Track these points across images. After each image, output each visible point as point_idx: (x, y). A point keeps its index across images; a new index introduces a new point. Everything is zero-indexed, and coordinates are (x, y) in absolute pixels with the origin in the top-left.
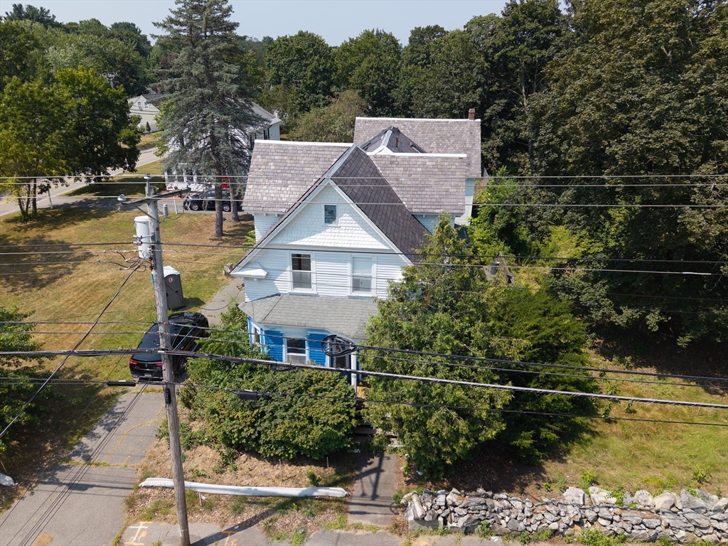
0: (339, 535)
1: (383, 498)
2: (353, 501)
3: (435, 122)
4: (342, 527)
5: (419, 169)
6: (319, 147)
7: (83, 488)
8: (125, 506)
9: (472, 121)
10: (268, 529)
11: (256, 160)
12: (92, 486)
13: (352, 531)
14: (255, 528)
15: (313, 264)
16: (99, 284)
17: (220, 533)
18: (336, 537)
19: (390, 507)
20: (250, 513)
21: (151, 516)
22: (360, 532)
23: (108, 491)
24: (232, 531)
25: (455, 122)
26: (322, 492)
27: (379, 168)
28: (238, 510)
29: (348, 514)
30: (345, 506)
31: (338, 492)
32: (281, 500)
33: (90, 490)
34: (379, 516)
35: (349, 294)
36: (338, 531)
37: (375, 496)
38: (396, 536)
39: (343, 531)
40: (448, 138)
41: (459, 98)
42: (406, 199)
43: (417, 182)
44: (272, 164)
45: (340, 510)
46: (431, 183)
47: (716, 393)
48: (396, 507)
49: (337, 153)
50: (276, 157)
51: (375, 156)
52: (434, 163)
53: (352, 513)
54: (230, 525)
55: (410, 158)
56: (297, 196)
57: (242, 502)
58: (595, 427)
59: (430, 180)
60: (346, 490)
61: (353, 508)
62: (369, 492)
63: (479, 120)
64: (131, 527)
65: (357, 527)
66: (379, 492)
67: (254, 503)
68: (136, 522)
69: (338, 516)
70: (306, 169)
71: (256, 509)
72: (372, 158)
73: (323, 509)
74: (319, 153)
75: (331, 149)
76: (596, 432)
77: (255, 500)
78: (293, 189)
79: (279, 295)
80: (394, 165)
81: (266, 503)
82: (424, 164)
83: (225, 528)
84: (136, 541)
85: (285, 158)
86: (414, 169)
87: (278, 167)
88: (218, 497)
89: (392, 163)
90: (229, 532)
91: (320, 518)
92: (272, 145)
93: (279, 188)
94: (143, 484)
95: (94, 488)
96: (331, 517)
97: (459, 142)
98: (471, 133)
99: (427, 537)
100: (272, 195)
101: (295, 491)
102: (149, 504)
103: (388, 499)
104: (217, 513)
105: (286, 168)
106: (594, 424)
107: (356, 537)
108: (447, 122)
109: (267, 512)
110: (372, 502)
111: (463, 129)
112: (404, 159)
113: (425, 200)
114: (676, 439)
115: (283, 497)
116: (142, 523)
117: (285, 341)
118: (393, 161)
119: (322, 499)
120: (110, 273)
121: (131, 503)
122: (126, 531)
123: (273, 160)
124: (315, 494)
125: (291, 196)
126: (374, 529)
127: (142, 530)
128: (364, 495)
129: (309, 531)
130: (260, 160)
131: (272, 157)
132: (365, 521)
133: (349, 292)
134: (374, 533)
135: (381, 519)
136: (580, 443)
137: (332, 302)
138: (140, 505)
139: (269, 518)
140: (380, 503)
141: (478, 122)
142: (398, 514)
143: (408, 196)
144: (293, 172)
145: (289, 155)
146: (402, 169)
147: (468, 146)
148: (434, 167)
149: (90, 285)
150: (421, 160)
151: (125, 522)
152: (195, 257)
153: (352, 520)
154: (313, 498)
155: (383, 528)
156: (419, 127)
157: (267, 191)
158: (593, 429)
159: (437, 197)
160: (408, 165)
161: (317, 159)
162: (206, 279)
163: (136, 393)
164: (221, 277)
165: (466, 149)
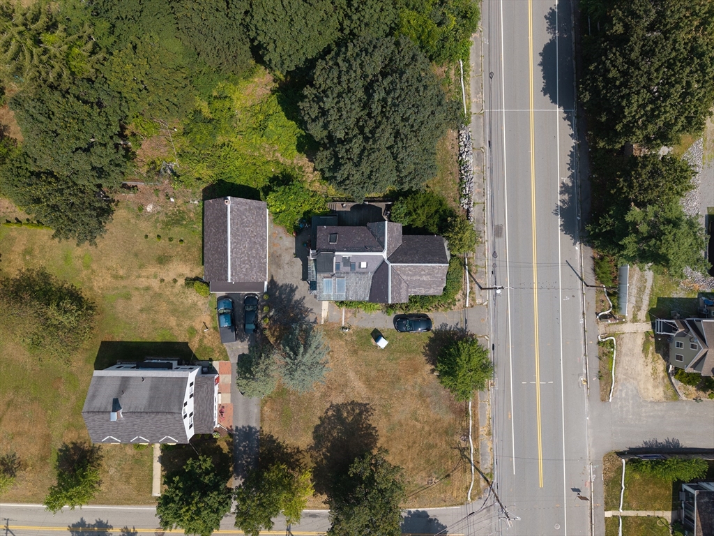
8: (473, 308)
9: (229, 202)
17: (477, 284)
25: (231, 214)
28: (472, 283)
33: (467, 319)
64: (477, 304)
84: (480, 301)
98: (239, 204)
102: (472, 303)
104: (473, 287)
108: (230, 219)
116: (476, 301)
141: (230, 198)
149: (368, 385)
162: (354, 338)
163: (435, 326)
164: (351, 331)
165: (250, 209)
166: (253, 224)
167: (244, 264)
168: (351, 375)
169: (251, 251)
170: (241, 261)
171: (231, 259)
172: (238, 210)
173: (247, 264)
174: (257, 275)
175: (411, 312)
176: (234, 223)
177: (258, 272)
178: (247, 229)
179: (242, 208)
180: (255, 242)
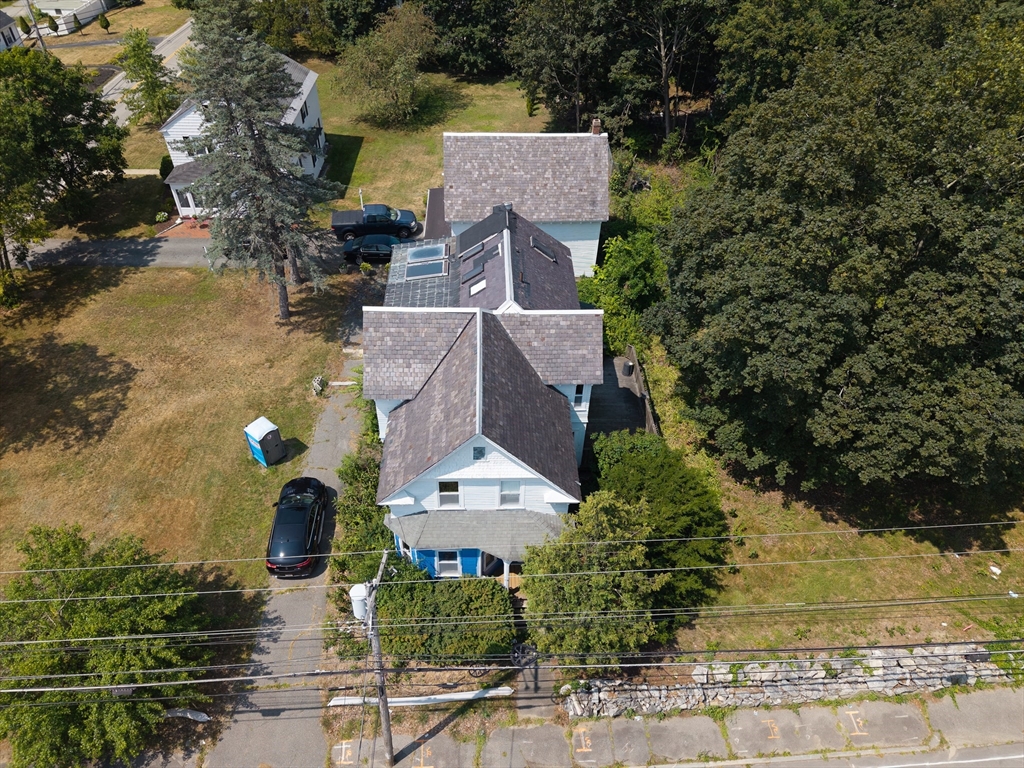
0: (513, 731)
1: (545, 689)
2: (520, 696)
3: (550, 138)
4: (514, 724)
5: (553, 331)
6: (440, 314)
7: (276, 712)
8: (321, 727)
9: (597, 136)
10: (455, 734)
11: (369, 334)
12: (284, 710)
13: (523, 726)
14: (441, 733)
15: (460, 488)
16: (169, 427)
17: (414, 743)
18: (511, 733)
19: (551, 697)
20: (435, 720)
21: (348, 734)
22: (530, 726)
23: (299, 714)
24: (424, 739)
25: (575, 138)
26: (492, 693)
27: (508, 331)
28: (424, 720)
29: (518, 710)
30: (513, 702)
31: (505, 691)
32: (458, 705)
33: (283, 715)
34: (543, 708)
35: (497, 508)
36: (512, 728)
37: (537, 689)
38: (560, 726)
39: (516, 727)
40: (567, 163)
41: (572, 44)
42: (540, 369)
43: (551, 348)
44: (388, 338)
45: (510, 707)
46: (566, 348)
47: (832, 519)
48: (556, 698)
49: (461, 322)
50: (392, 330)
51: (503, 316)
52: (569, 323)
53: (520, 708)
54: (420, 734)
55: (542, 316)
56: (422, 379)
57: (425, 711)
58: (721, 580)
59: (565, 343)
60: (512, 686)
61: (520, 703)
62: (532, 685)
63: (606, 135)
64: (335, 747)
65: (528, 721)
66: (540, 684)
67: (436, 710)
68: (337, 741)
69: (509, 713)
70: (429, 344)
71: (439, 716)
72: (499, 318)
73: (496, 710)
74: (441, 321)
75: (454, 316)
76: (721, 586)
77: (436, 709)
78: (417, 370)
79: (426, 512)
80: (524, 327)
81: (447, 709)
82: (558, 324)
83: (417, 738)
84: (345, 760)
85: (403, 330)
86: (547, 331)
87: (395, 343)
88: (403, 709)
89: (522, 323)
90: (422, 741)
91: (496, 716)
92: (384, 313)
93: (401, 370)
94: (331, 704)
95: (286, 712)
96: (502, 715)
97: (581, 170)
98: (596, 155)
99: (584, 723)
100: (395, 379)
101: (469, 695)
102: (343, 723)
103: (548, 689)
104: (406, 724)
105: (406, 343)
106: (721, 576)
107: (528, 731)
108: (565, 138)
109: (449, 717)
110: (535, 695)
111: (586, 150)
112: (535, 318)
113: (560, 369)
114: (789, 586)
115: (460, 701)
116: (344, 742)
117: (437, 554)
118: (523, 322)
119: (492, 699)
120: (174, 406)
121: (327, 724)
122: (333, 752)
123: (389, 334)
124: (487, 695)
125: (417, 379)
126: (541, 721)
127: (347, 749)
128: (527, 688)
129: (488, 731)
130: (374, 334)
131: (387, 330)
132: (533, 715)
133: (496, 506)
134: (542, 725)
135: (545, 711)
136: (707, 604)
137: (481, 516)
138: (336, 726)
139: (452, 724)
140: (542, 695)
141: (604, 138)
142: (558, 704)
143: (543, 365)
144: (414, 348)
145: (406, 325)
146: (534, 331)
147: (593, 175)
148: (569, 327)
149: (159, 431)
150: (553, 319)
151: (328, 743)
152: (267, 360)
153: (522, 715)
154: (485, 699)
155: (548, 720)
156: (528, 147)
157: (388, 374)
158: (719, 583)
159: (574, 365)
160: (540, 325)
161: (440, 330)
162: (295, 403)
163: (281, 594)
164: (312, 397)
165: (590, 180)
166: (561, 188)
167: (481, 167)
168: (199, 397)
169: (507, 184)
170: (483, 159)
171: (488, 138)
172: (585, 153)
173: (480, 174)
174: (457, 196)
175: (339, 528)
176: (559, 144)
177: (464, 201)
178: (548, 174)
179: (589, 162)
180: (524, 192)
